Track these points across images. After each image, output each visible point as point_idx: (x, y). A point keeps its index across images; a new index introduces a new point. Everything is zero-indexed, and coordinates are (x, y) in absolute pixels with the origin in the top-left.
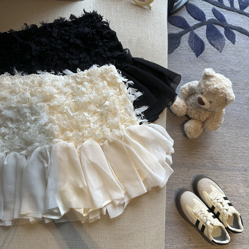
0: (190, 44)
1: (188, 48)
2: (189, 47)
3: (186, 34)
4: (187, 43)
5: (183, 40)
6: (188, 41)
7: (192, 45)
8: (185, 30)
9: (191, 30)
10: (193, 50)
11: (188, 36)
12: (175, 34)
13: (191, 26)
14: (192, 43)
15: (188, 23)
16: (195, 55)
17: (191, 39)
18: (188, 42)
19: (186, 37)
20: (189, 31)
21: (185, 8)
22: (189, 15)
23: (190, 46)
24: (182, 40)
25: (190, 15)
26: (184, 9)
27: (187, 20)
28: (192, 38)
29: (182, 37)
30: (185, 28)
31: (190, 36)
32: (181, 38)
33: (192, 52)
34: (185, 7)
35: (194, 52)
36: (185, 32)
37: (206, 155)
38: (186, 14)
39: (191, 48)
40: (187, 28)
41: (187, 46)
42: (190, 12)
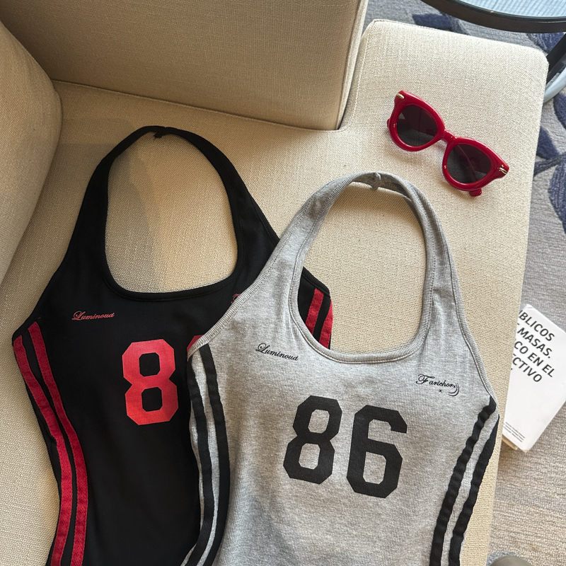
0: (553, 199)
1: (545, 207)
2: (550, 204)
3: (546, 171)
4: (545, 194)
5: (536, 185)
6: (549, 189)
7: (558, 200)
8: (544, 160)
9: (559, 164)
10: (556, 212)
11: (551, 177)
13: (561, 153)
14: (558, 196)
15: (555, 143)
16: (562, 226)
17: (556, 184)
18: (549, 192)
19: (545, 178)
20: (555, 165)
21: (552, 106)
22: (560, 123)
23: (552, 201)
25: (561, 126)
26: (548, 107)
27: (552, 136)
28: (560, 182)
30: (545, 155)
31: (555, 176)
33: (554, 216)
34: (551, 104)
35: (561, 218)
36: (544, 166)
37: (558, 476)
38: (553, 121)
39: (555, 207)
40: (551, 156)
41: (545, 201)
42: (561, 118)
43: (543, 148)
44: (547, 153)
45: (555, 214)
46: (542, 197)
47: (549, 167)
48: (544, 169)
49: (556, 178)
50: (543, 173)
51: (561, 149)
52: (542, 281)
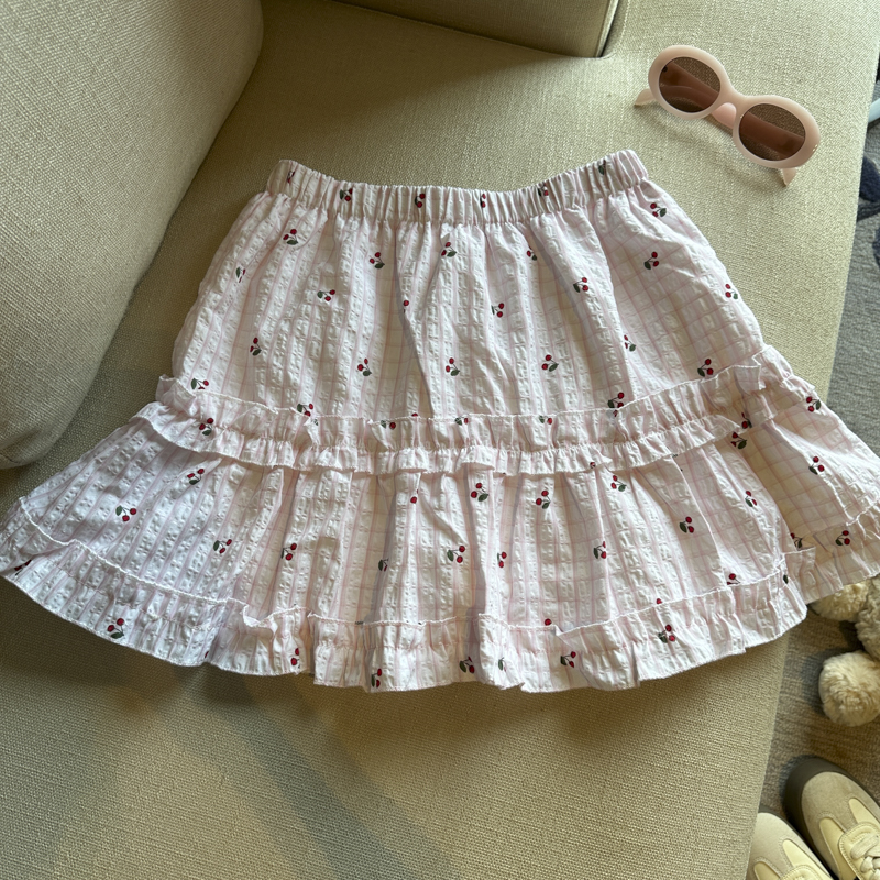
1: (868, 267)
2: (875, 264)
4: (868, 249)
6: (874, 243)
8: (869, 203)
18: (874, 247)
19: (870, 227)
36: (868, 210)
41: (868, 259)
43: (867, 185)
46: (864, 253)
47: (875, 213)
48: (868, 215)
50: (866, 220)
52: (861, 369)
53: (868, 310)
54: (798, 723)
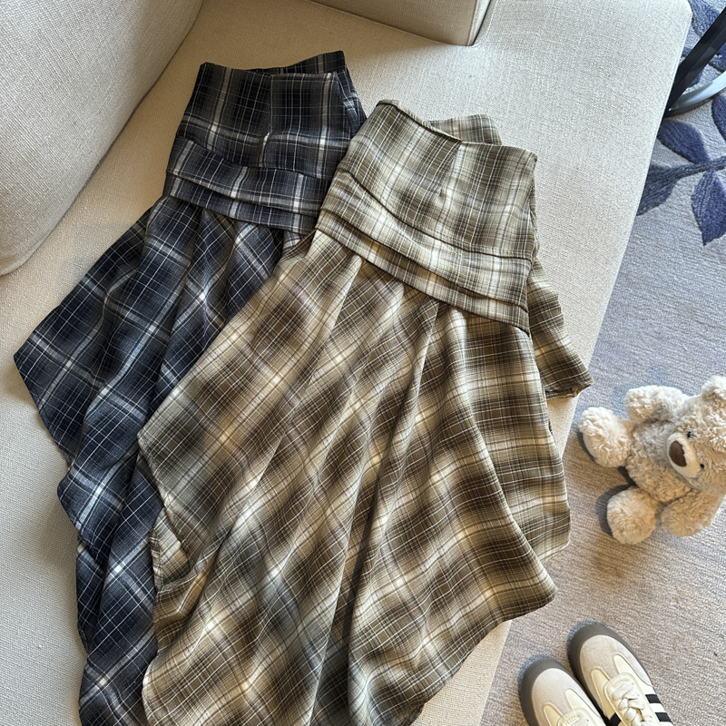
0: (695, 206)
1: (686, 214)
2: (691, 212)
3: (692, 176)
4: (687, 201)
5: (679, 190)
6: (693, 196)
7: (701, 208)
8: (692, 164)
9: (708, 170)
10: (697, 221)
11: (697, 183)
12: (662, 169)
13: (712, 159)
14: (702, 204)
15: (707, 148)
16: (701, 236)
17: (701, 191)
18: (692, 199)
19: (689, 183)
20: (700, 171)
21: (710, 108)
22: (716, 128)
23: (694, 208)
24: (676, 189)
26: (706, 108)
27: (705, 139)
28: (705, 190)
29: (679, 182)
30: (694, 159)
31: (702, 183)
32: (675, 183)
33: (694, 225)
34: (709, 104)
35: (701, 228)
36: (691, 170)
39: (696, 216)
40: (700, 160)
41: (686, 208)
42: (718, 121)
43: (693, 150)
44: (696, 157)
45: (696, 223)
46: (684, 203)
47: (696, 173)
48: (690, 174)
49: (703, 185)
50: (688, 178)
51: (713, 155)
53: (682, 248)
54: (590, 550)
